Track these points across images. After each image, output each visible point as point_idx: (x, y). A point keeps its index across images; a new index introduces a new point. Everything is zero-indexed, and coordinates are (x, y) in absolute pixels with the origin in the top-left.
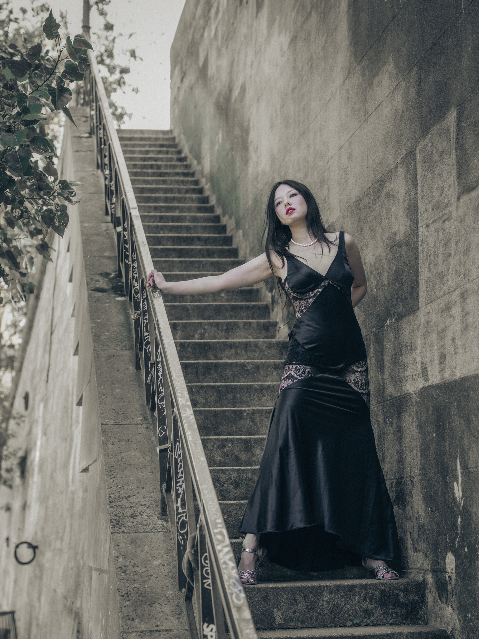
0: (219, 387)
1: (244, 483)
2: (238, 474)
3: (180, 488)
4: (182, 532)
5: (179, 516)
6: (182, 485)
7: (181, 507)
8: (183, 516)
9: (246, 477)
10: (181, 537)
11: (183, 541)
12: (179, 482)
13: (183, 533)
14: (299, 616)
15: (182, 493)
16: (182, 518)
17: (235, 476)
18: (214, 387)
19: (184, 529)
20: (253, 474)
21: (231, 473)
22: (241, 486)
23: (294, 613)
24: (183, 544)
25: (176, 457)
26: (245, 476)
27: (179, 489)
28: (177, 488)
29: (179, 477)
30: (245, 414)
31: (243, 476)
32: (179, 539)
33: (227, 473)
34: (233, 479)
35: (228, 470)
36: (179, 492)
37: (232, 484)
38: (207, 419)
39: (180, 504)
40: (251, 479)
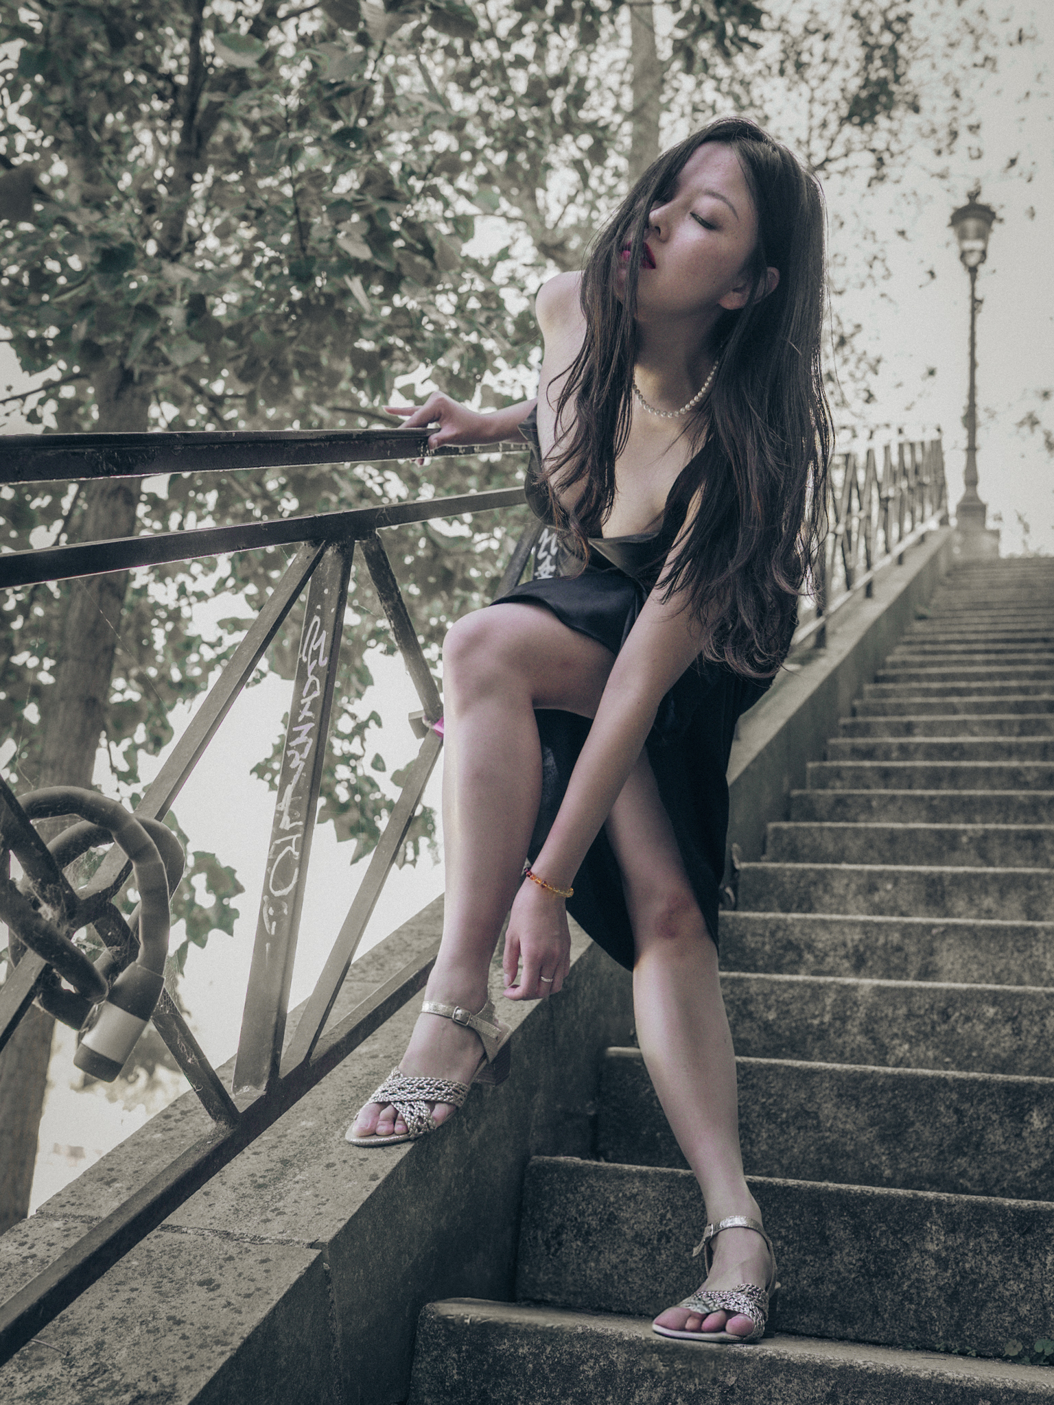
0: (932, 798)
1: (879, 957)
2: (866, 933)
3: (297, 753)
4: (277, 894)
5: (278, 842)
6: (305, 744)
7: (291, 814)
8: (289, 843)
9: (886, 944)
10: (271, 911)
11: (274, 924)
12: (298, 734)
13: (282, 898)
14: (834, 1296)
15: (300, 769)
16: (288, 848)
17: (857, 937)
18: (921, 798)
19: (287, 885)
20: (904, 936)
21: (846, 930)
22: (870, 963)
23: (818, 1281)
24: (273, 932)
25: (305, 660)
26: (882, 941)
27: (293, 756)
28: (289, 753)
29: (300, 719)
30: (964, 839)
31: (877, 940)
32: (265, 916)
33: (836, 929)
34: (850, 944)
35: (838, 922)
36: (292, 766)
37: (846, 957)
38: (871, 847)
39: (288, 804)
40: (899, 949)
